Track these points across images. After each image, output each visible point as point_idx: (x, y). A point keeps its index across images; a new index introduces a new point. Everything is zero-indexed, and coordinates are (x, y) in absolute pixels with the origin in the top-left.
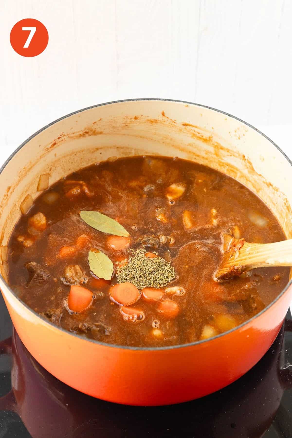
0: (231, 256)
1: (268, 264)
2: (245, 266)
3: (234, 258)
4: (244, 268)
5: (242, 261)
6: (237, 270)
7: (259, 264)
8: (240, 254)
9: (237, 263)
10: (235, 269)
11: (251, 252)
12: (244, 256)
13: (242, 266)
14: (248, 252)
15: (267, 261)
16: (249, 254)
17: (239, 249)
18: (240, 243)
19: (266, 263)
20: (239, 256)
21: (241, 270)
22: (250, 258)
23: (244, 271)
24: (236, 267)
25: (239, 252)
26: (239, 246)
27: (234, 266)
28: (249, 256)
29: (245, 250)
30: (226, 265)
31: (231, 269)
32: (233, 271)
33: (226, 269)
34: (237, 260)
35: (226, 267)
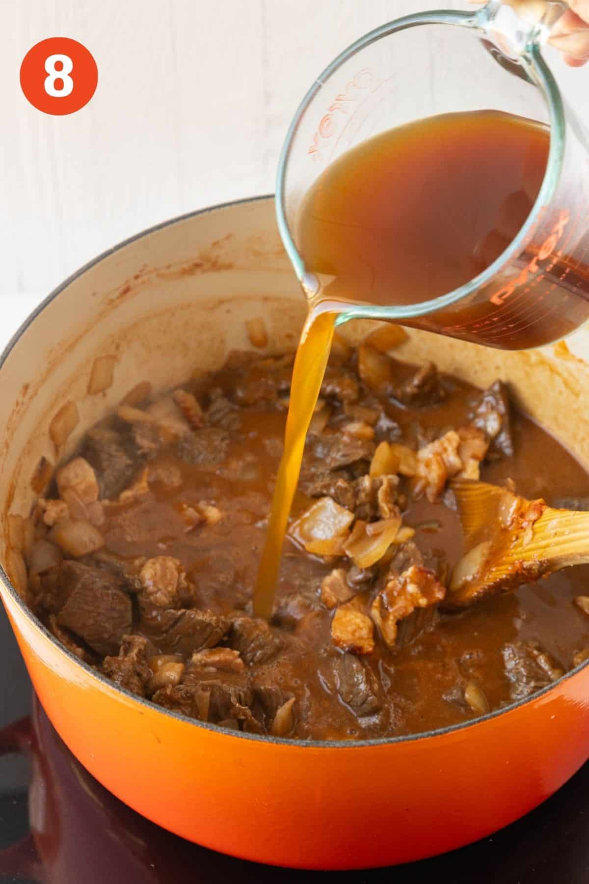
0: (514, 539)
2: (546, 562)
3: (521, 545)
4: (545, 565)
5: (541, 551)
6: (529, 570)
7: (578, 558)
8: (534, 534)
9: (529, 554)
10: (524, 569)
11: (559, 530)
12: (543, 539)
13: (541, 562)
14: (554, 531)
16: (556, 534)
17: (533, 524)
18: (534, 509)
20: (532, 539)
21: (539, 570)
22: (557, 544)
23: (544, 573)
24: (526, 564)
25: (533, 529)
26: (532, 516)
27: (521, 560)
28: (556, 539)
29: (546, 525)
30: (504, 559)
31: (516, 569)
32: (519, 572)
33: (503, 567)
34: (530, 547)
35: (503, 564)
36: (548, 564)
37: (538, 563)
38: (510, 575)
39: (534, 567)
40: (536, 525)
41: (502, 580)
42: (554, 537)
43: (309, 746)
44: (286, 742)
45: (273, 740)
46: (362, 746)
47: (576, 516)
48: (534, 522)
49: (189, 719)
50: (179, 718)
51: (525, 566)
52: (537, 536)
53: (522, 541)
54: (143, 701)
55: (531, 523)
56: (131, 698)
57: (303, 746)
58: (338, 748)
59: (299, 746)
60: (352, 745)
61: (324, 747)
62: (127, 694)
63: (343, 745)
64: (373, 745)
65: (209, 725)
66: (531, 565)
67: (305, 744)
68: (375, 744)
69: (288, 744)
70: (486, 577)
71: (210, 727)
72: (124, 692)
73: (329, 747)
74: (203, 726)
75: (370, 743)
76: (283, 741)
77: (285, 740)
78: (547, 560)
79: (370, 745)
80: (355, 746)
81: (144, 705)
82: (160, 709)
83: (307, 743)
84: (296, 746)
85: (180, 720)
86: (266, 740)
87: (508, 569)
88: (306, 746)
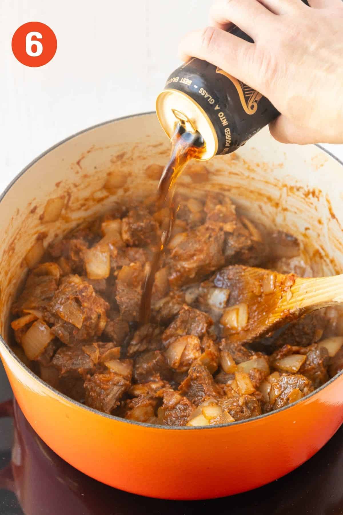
0: (280, 298)
1: (336, 303)
2: (304, 308)
3: (285, 300)
4: (303, 310)
5: (299, 303)
6: (293, 314)
7: (324, 304)
8: (293, 293)
9: (292, 305)
10: (291, 314)
11: (309, 289)
12: (299, 295)
13: (300, 309)
14: (305, 291)
15: (335, 300)
16: (307, 292)
17: (291, 288)
18: (290, 279)
19: (333, 302)
20: (292, 296)
21: (299, 314)
22: (309, 298)
23: (302, 315)
24: (292, 311)
25: (291, 291)
26: (289, 283)
27: (288, 309)
28: (307, 295)
29: (300, 287)
30: (276, 309)
31: (286, 314)
32: (288, 316)
33: (276, 315)
34: (291, 301)
35: (276, 313)
36: (305, 310)
37: (299, 310)
38: (282, 318)
39: (296, 312)
40: (292, 288)
41: (277, 322)
42: (305, 294)
43: (149, 427)
44: (137, 423)
45: (130, 422)
46: (179, 429)
47: (317, 281)
48: (291, 287)
49: (83, 405)
50: (78, 405)
51: (291, 312)
52: (295, 294)
53: (286, 298)
54: (59, 394)
55: (289, 288)
56: (52, 391)
57: (146, 427)
58: (166, 429)
59: (144, 426)
60: (174, 428)
61: (158, 428)
62: (50, 388)
63: (169, 428)
64: (186, 430)
65: (94, 410)
66: (295, 312)
67: (147, 426)
68: (187, 429)
69: (137, 425)
70: (267, 321)
71: (94, 411)
72: (49, 387)
73: (161, 429)
74: (90, 410)
75: (184, 428)
76: (135, 423)
77: (136, 422)
78: (305, 308)
79: (185, 429)
80: (176, 429)
81: (59, 396)
82: (68, 399)
83: (148, 425)
84: (142, 426)
85: (78, 406)
86: (125, 421)
87: (280, 316)
88: (148, 427)
